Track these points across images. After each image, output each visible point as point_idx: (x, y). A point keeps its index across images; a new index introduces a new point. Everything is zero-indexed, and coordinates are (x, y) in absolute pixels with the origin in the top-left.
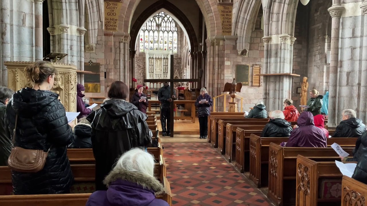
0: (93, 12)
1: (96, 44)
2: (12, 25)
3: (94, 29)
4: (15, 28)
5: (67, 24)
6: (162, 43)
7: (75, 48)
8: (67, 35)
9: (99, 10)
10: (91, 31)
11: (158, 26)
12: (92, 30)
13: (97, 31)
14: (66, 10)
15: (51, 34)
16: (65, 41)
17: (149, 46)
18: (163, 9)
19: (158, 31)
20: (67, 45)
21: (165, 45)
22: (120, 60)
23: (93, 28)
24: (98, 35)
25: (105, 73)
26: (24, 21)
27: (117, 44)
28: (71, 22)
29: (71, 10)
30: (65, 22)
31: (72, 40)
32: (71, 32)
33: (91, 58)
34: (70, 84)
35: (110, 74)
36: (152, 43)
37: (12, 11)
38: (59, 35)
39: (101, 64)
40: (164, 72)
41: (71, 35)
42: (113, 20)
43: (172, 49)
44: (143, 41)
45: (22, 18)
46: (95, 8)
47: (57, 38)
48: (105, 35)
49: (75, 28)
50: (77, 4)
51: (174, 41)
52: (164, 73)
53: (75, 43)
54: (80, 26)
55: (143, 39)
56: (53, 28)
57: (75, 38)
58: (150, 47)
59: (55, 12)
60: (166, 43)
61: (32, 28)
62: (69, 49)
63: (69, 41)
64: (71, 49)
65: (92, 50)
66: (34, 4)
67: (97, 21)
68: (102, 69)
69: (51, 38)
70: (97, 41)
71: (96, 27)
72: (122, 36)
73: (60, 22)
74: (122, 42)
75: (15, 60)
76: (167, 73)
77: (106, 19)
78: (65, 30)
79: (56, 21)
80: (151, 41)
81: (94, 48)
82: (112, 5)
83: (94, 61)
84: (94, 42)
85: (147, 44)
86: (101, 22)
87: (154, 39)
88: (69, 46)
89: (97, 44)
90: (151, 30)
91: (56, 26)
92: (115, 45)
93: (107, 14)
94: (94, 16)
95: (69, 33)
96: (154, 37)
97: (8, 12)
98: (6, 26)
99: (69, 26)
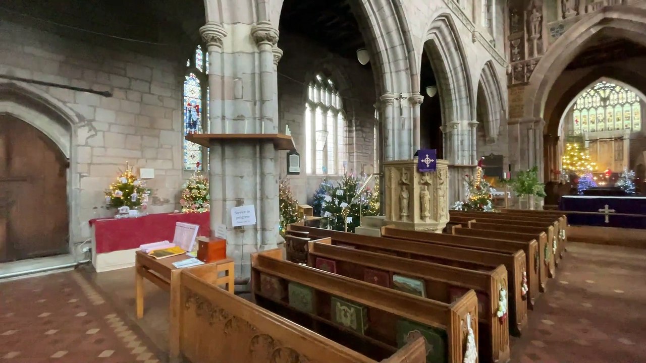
0: (494, 102)
1: (498, 135)
2: (393, 130)
3: (496, 120)
4: (396, 132)
5: (457, 120)
6: (611, 121)
7: (466, 143)
8: (458, 131)
9: (501, 99)
10: (491, 123)
11: (604, 100)
12: (493, 121)
13: (499, 121)
14: (457, 107)
15: (443, 132)
16: (456, 137)
17: (589, 128)
18: (603, 78)
19: (605, 107)
20: (458, 140)
21: (617, 123)
22: (528, 150)
23: (494, 119)
24: (500, 125)
25: (510, 166)
26: (403, 125)
27: (525, 132)
28: (462, 118)
29: (461, 106)
30: (456, 118)
31: (462, 135)
32: (462, 127)
33: (492, 150)
34: (438, 179)
35: (516, 166)
36: (593, 123)
37: (393, 118)
38: (450, 132)
39: (504, 156)
40: (616, 158)
41: (462, 131)
42: (519, 106)
43: (630, 127)
44: (579, 123)
45: (402, 123)
46: (496, 99)
47: (448, 135)
48: (509, 124)
49: (466, 122)
50: (468, 98)
51: (633, 116)
52: (615, 160)
53: (466, 137)
54: (472, 120)
55: (579, 120)
56: (445, 126)
57: (466, 133)
58: (591, 129)
59: (447, 110)
60: (618, 120)
61: (411, 130)
62: (460, 144)
63: (460, 137)
64: (462, 144)
65: (493, 141)
66: (412, 109)
67: (499, 110)
68: (506, 161)
69: (443, 136)
70: (499, 132)
71: (498, 117)
72: (530, 121)
73: (451, 120)
74: (531, 129)
75: (396, 159)
76: (623, 159)
77: (510, 107)
78: (455, 127)
79: (447, 119)
80: (591, 121)
81: (496, 140)
82: (517, 91)
83: (496, 153)
84: (495, 133)
85: (587, 126)
86: (503, 110)
87: (597, 118)
88: (459, 142)
89: (500, 134)
90: (592, 107)
91: (447, 124)
92: (521, 133)
93: (512, 101)
94: (495, 106)
95: (460, 129)
96: (598, 116)
97: (390, 120)
98: (389, 132)
99: (459, 121)
